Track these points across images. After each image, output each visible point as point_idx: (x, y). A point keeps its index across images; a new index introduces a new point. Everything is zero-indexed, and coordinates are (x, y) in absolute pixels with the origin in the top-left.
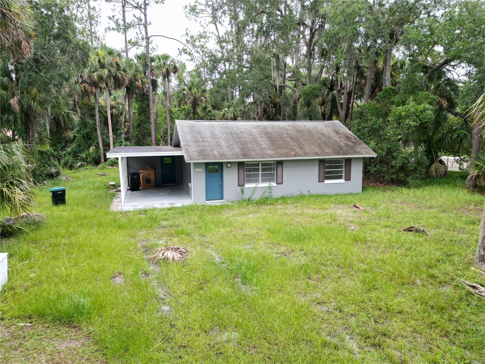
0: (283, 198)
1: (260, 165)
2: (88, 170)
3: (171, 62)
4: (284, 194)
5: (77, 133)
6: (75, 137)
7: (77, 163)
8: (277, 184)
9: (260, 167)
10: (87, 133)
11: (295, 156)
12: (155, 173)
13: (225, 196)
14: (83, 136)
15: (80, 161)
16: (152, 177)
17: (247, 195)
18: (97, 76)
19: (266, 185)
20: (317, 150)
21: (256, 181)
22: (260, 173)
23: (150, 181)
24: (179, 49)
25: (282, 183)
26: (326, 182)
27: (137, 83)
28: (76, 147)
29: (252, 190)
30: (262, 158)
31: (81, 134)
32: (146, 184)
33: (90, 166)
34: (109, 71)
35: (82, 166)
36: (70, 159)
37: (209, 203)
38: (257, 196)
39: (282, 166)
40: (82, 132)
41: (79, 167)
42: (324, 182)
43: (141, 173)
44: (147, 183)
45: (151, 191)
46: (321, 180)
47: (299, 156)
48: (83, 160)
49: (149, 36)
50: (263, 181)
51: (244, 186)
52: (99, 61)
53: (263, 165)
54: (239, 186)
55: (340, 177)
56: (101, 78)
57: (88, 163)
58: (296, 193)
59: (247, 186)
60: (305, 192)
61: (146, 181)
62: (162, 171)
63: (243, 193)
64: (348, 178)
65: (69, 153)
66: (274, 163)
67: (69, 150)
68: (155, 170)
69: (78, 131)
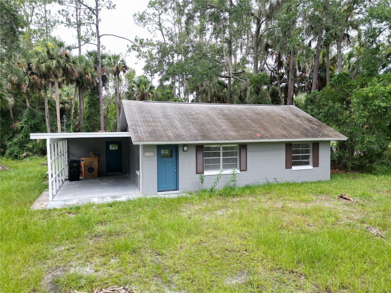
0: (248, 187)
1: (221, 149)
2: (33, 160)
3: (121, 61)
4: (248, 183)
5: (25, 124)
6: (22, 128)
7: (23, 153)
8: (241, 171)
9: (221, 151)
10: (35, 124)
11: (261, 138)
12: (99, 160)
13: (180, 186)
14: (31, 127)
15: (26, 151)
16: (95, 165)
17: (208, 185)
18: (46, 67)
19: (229, 171)
20: (284, 132)
21: (217, 167)
22: (221, 158)
23: (93, 169)
24: (128, 46)
25: (246, 170)
26: (294, 168)
27: (87, 76)
28: (22, 138)
29: (216, 178)
30: (225, 140)
31: (29, 124)
32: (88, 173)
33: (36, 156)
34: (58, 62)
35: (27, 156)
36: (16, 149)
37: (161, 195)
38: (220, 186)
39: (246, 150)
40: (29, 123)
41: (25, 157)
42: (291, 168)
43: (83, 160)
44: (90, 172)
45: (92, 181)
46: (288, 166)
47: (266, 138)
48: (30, 150)
49: (100, 35)
50: (225, 167)
51: (203, 173)
52: (48, 52)
53: (224, 149)
54: (197, 173)
55: (307, 163)
56: (49, 68)
57: (34, 154)
58: (262, 181)
59: (206, 173)
60: (271, 181)
61: (89, 169)
62: (107, 158)
63: (202, 182)
64: (316, 164)
65: (16, 144)
66: (236, 147)
67: (15, 140)
68: (99, 158)
69: (26, 122)
